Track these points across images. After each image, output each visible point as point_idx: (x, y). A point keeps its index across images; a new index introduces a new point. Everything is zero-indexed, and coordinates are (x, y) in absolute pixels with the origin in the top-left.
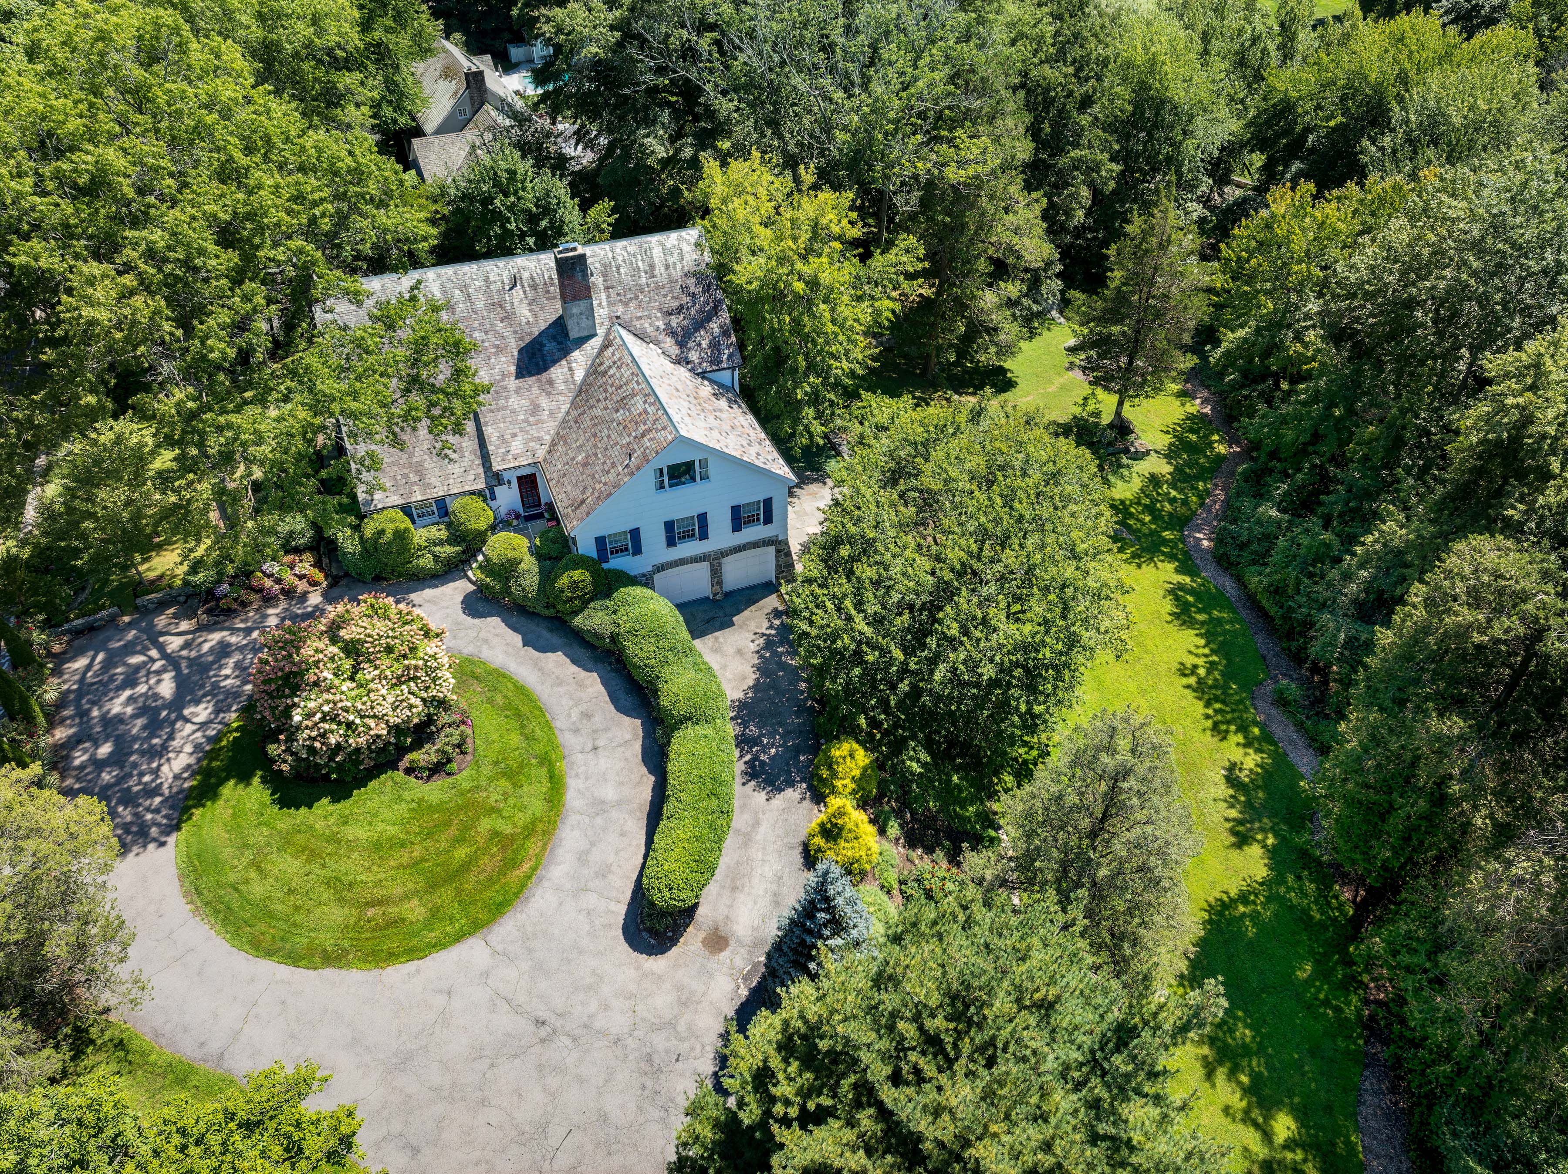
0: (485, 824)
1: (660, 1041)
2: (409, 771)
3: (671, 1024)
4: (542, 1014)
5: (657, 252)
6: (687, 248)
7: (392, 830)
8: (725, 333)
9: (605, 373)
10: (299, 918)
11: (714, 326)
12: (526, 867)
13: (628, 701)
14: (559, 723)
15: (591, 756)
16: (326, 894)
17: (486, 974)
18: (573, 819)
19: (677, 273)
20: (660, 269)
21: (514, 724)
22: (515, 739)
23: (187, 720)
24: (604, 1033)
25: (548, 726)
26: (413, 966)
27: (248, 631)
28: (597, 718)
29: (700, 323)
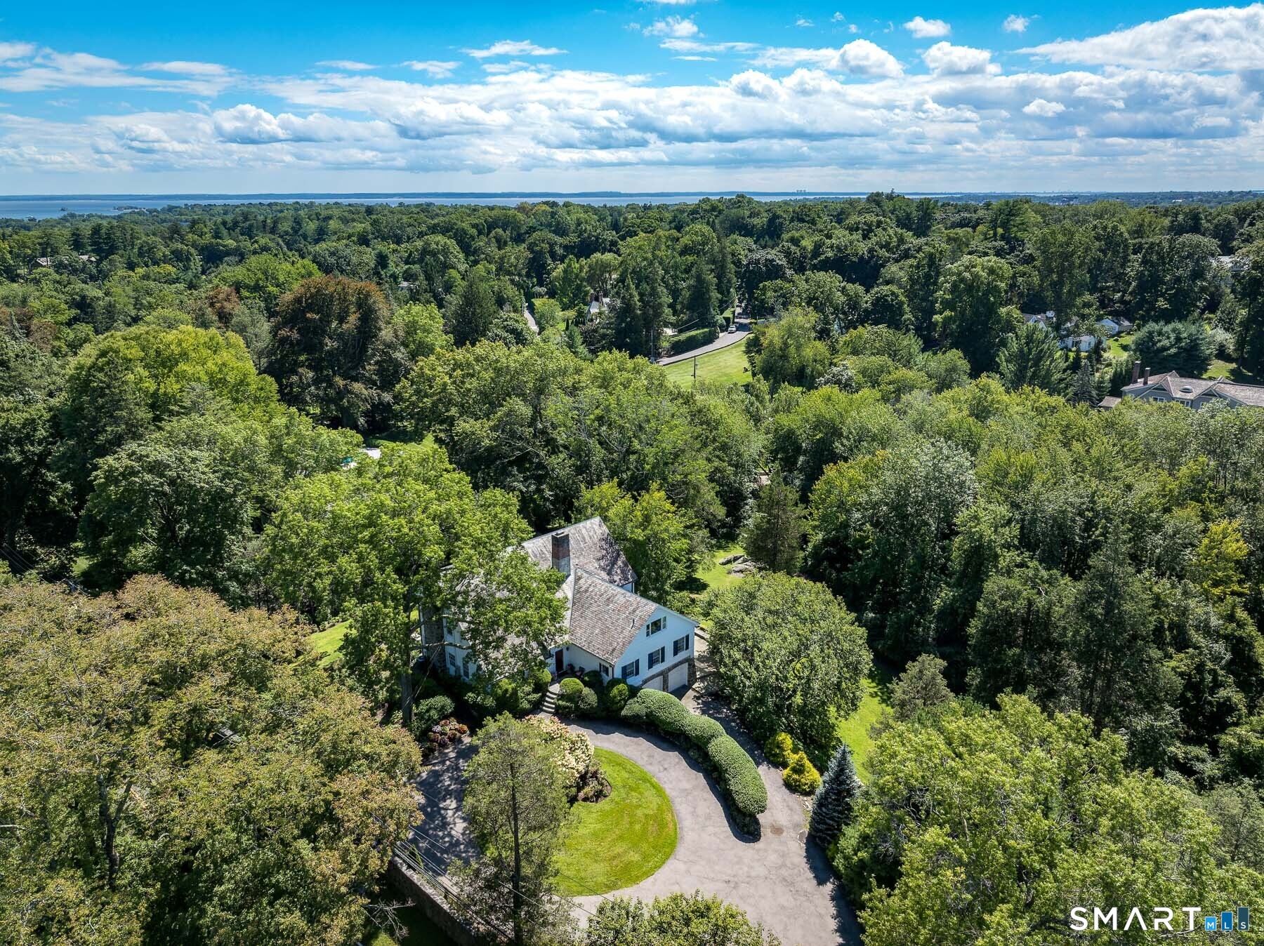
0: (639, 812)
1: (784, 872)
2: (586, 799)
3: (783, 865)
4: (727, 878)
5: (584, 531)
6: (596, 527)
7: (599, 826)
8: (626, 565)
9: (586, 591)
10: (583, 874)
11: (620, 563)
12: (671, 825)
13: (665, 746)
14: (640, 763)
15: (665, 773)
16: (588, 861)
17: (688, 871)
18: (678, 800)
19: (596, 540)
20: (587, 539)
21: (617, 768)
22: (626, 775)
23: (446, 809)
24: (758, 877)
25: (634, 765)
26: (651, 879)
27: (443, 762)
28: (656, 756)
29: (614, 563)
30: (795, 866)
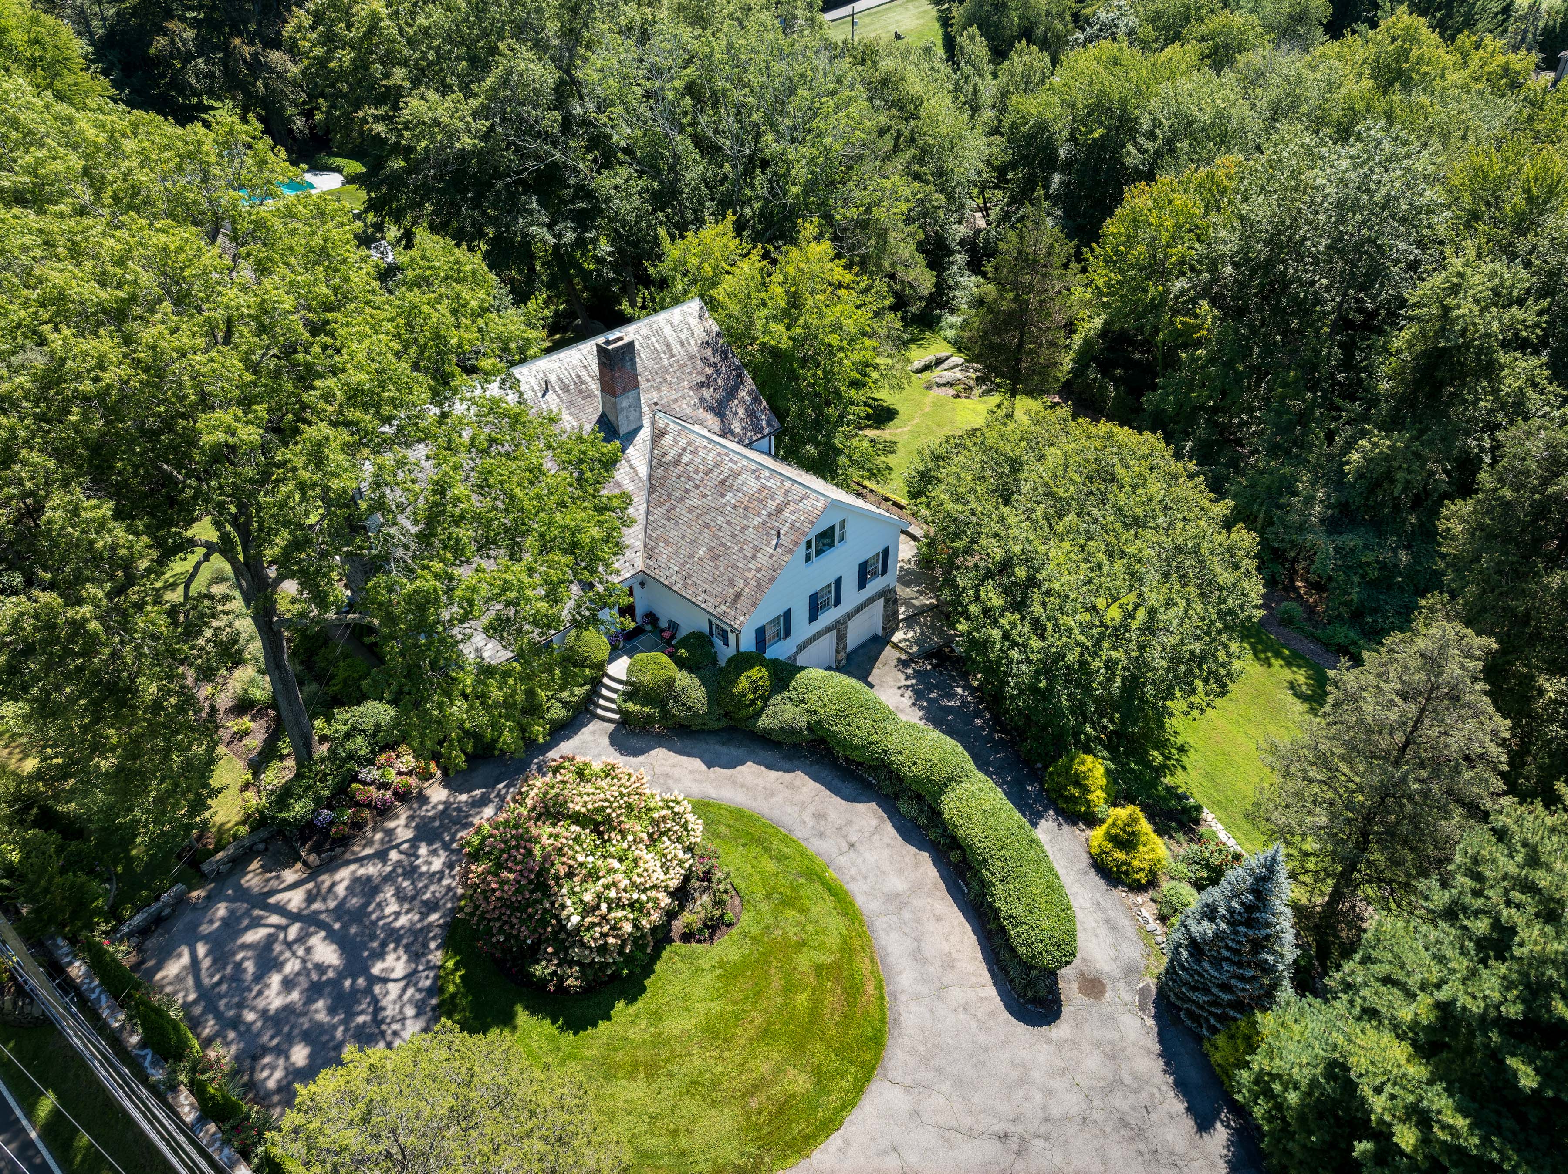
0: (804, 961)
1: (1121, 1102)
2: (686, 938)
3: (1117, 1082)
4: (1000, 1127)
6: (694, 322)
7: (716, 1007)
8: (756, 400)
9: (677, 462)
11: (743, 394)
12: (870, 988)
13: (849, 788)
14: (800, 833)
15: (852, 854)
17: (916, 1114)
19: (693, 349)
20: (676, 347)
22: (770, 866)
28: (832, 815)
29: (731, 392)
30: (1141, 1082)
